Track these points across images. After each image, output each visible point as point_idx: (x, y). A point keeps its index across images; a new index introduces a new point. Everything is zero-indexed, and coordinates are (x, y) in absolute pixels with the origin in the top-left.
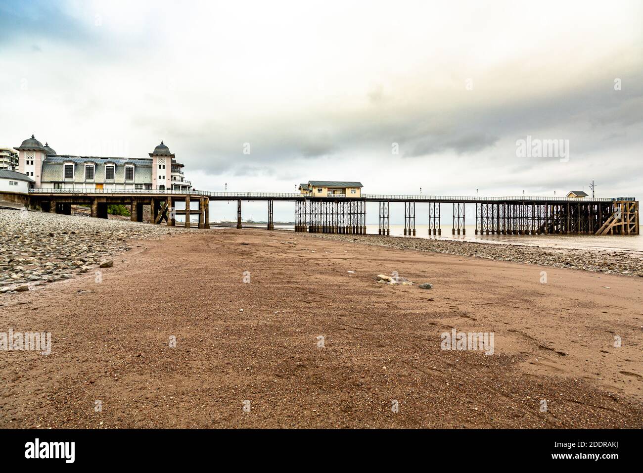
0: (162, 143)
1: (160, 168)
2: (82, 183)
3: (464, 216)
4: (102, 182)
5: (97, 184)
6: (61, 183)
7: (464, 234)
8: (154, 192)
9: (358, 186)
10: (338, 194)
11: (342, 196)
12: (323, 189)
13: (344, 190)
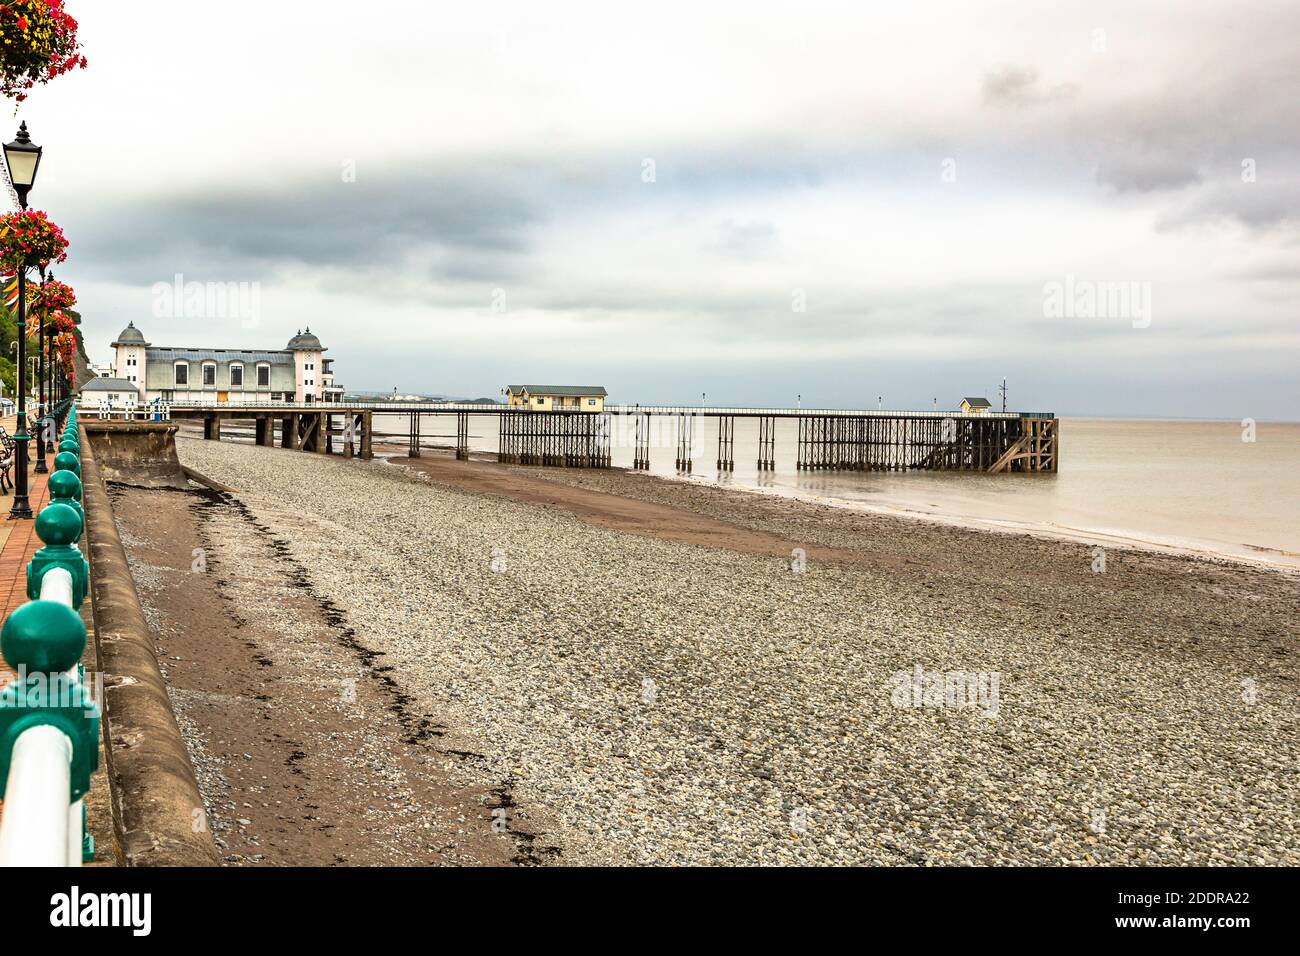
0: (308, 331)
1: (306, 368)
2: (200, 391)
3: (773, 440)
4: (227, 389)
5: (220, 392)
6: (172, 391)
7: (772, 469)
8: (297, 405)
9: (600, 392)
10: (568, 406)
11: (574, 408)
12: (546, 399)
13: (577, 400)
